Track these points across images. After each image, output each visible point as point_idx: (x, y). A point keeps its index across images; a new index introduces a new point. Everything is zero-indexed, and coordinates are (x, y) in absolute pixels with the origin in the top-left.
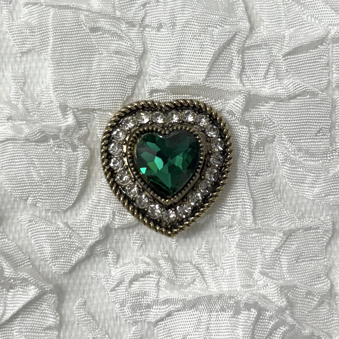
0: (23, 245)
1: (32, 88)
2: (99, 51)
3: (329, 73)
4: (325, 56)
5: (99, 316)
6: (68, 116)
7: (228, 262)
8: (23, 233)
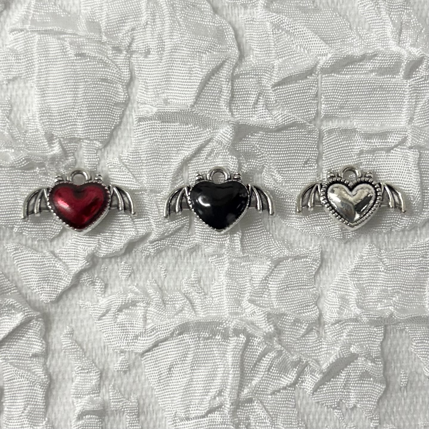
0: (9, 273)
1: (18, 116)
2: (84, 79)
3: (318, 103)
4: (315, 86)
5: (87, 345)
6: (54, 145)
7: (217, 290)
8: (9, 261)
